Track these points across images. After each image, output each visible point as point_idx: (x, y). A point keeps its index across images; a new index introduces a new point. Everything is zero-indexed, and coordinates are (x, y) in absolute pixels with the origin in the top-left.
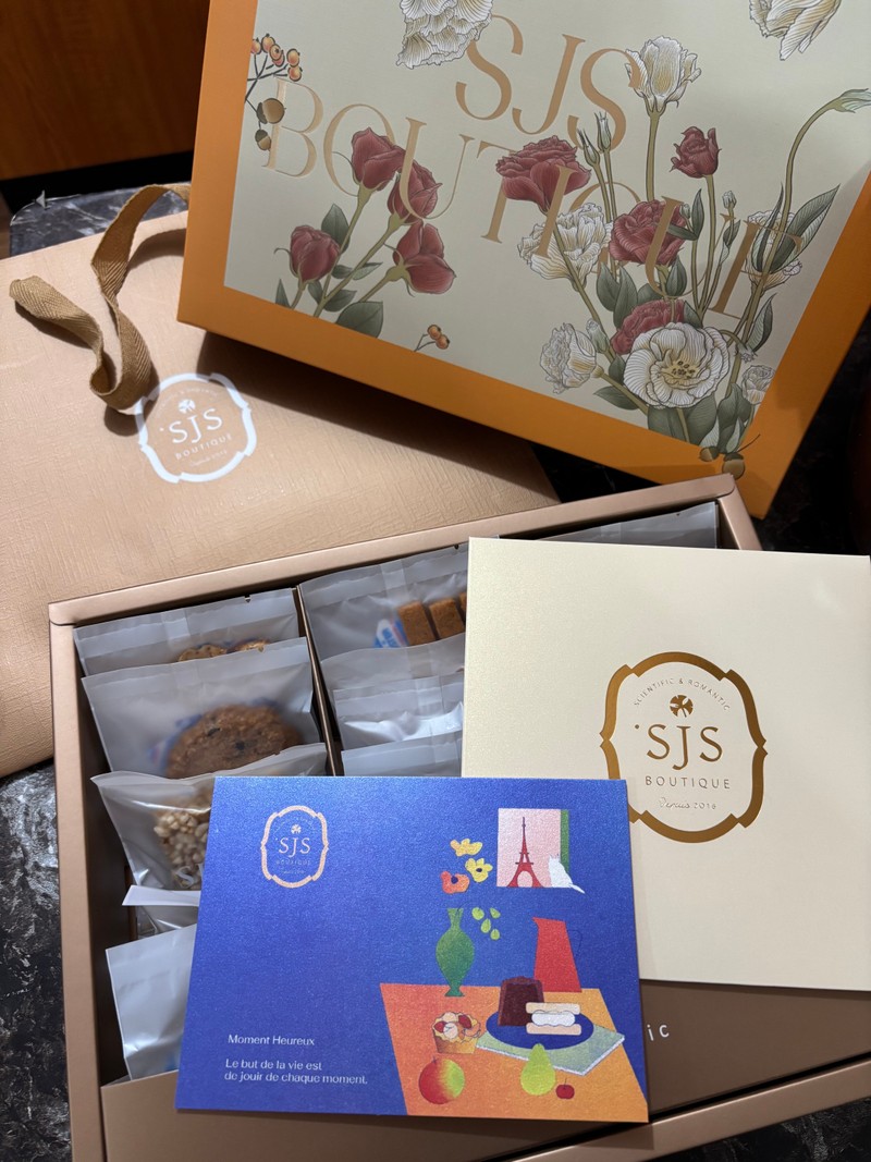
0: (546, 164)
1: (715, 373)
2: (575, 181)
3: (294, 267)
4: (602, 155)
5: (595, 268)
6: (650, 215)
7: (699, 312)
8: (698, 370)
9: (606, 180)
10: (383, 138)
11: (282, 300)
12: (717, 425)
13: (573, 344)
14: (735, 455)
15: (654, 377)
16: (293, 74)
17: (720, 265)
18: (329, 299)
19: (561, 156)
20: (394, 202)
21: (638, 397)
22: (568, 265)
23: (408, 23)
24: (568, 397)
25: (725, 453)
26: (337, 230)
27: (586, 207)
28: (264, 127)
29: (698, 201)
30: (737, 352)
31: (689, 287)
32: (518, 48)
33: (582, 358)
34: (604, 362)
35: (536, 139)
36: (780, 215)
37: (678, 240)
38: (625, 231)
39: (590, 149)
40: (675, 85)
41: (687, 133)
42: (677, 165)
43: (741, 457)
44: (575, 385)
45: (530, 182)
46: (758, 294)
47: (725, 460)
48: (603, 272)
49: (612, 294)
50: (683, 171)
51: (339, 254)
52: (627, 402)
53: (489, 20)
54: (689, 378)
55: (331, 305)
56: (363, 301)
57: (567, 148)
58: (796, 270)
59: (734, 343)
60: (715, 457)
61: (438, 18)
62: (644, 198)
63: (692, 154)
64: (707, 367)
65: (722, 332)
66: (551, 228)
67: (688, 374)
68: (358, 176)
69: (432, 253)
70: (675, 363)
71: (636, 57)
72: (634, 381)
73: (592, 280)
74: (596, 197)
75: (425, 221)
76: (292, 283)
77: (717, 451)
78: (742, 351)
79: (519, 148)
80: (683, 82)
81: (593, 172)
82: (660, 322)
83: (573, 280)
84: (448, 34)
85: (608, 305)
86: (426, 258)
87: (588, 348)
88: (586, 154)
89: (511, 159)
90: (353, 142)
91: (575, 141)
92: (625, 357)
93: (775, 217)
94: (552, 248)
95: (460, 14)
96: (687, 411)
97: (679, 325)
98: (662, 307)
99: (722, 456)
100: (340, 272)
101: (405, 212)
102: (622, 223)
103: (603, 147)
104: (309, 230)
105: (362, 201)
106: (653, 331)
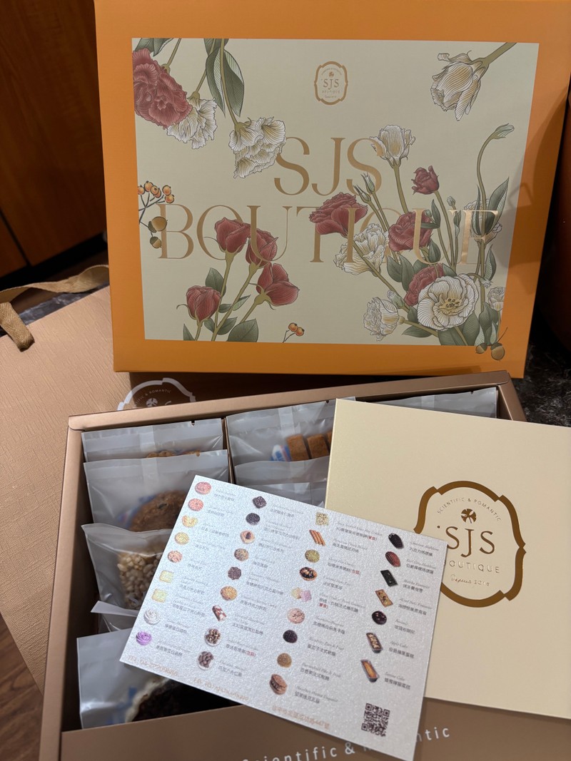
0: (339, 209)
1: (471, 299)
2: (359, 215)
3: (192, 314)
4: (371, 196)
5: (384, 260)
6: (408, 221)
7: (452, 267)
8: (461, 301)
9: (377, 208)
10: (234, 221)
11: (188, 337)
12: (481, 329)
13: (382, 308)
14: (497, 344)
15: (436, 313)
16: (168, 200)
17: (456, 238)
18: (219, 328)
19: (347, 202)
20: (250, 257)
21: (430, 328)
22: (367, 263)
23: (236, 154)
24: (386, 341)
25: (491, 345)
26: (216, 283)
27: (370, 227)
28: (154, 235)
29: (434, 206)
30: (481, 284)
31: (442, 255)
32: (306, 151)
33: (389, 315)
34: (403, 313)
35: (330, 197)
36: (481, 202)
37: (428, 231)
38: (397, 234)
39: (363, 194)
40: (403, 149)
41: (417, 172)
42: (416, 190)
43: (501, 345)
44: (389, 332)
45: (332, 221)
46: (483, 248)
47: (492, 349)
48: (389, 261)
49: (398, 272)
50: (421, 192)
51: (221, 298)
52: (424, 333)
53: (285, 141)
54: (457, 307)
55: (222, 331)
56: (243, 322)
57: (350, 197)
58: (499, 228)
59: (477, 279)
60: (485, 349)
61: (254, 147)
62: (403, 213)
63: (423, 182)
64: (466, 297)
65: (468, 275)
66: (352, 244)
67: (456, 305)
68: (223, 247)
69: (281, 280)
70: (446, 301)
71: (376, 139)
72: (424, 319)
73: (384, 268)
74: (374, 219)
75: (272, 263)
76: (192, 325)
77: (485, 345)
78: (483, 282)
79: (321, 204)
80: (406, 146)
81: (369, 206)
82: (431, 280)
83: (372, 271)
84: (262, 154)
85: (397, 280)
86: (278, 284)
87: (392, 307)
88: (362, 198)
89: (318, 212)
90: (216, 228)
91: (353, 192)
92: (415, 307)
93: (479, 204)
94: (355, 256)
95: (267, 141)
96: (462, 327)
97: (443, 278)
98: (429, 271)
99: (489, 347)
100: (224, 309)
101: (258, 261)
102: (394, 230)
103: (371, 192)
104: (198, 288)
105: (229, 261)
106: (428, 287)
